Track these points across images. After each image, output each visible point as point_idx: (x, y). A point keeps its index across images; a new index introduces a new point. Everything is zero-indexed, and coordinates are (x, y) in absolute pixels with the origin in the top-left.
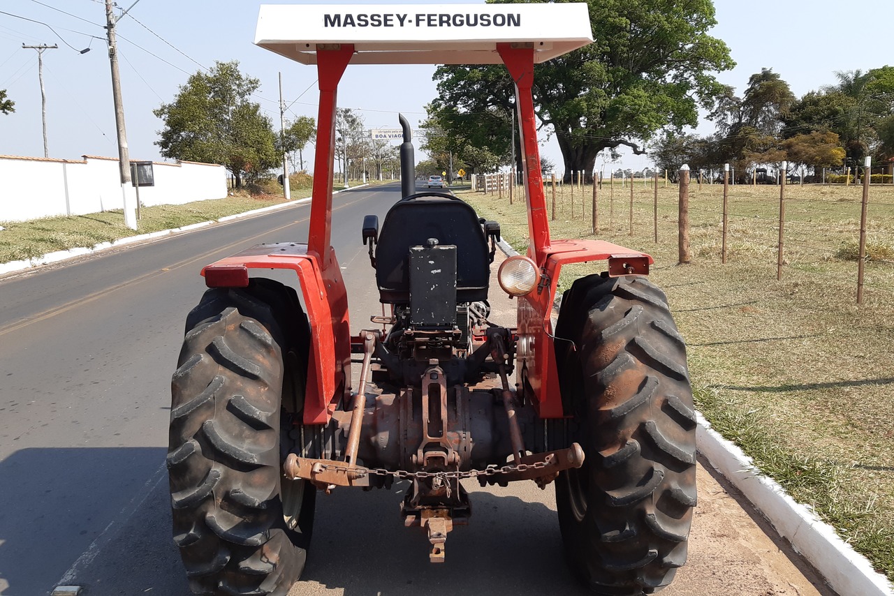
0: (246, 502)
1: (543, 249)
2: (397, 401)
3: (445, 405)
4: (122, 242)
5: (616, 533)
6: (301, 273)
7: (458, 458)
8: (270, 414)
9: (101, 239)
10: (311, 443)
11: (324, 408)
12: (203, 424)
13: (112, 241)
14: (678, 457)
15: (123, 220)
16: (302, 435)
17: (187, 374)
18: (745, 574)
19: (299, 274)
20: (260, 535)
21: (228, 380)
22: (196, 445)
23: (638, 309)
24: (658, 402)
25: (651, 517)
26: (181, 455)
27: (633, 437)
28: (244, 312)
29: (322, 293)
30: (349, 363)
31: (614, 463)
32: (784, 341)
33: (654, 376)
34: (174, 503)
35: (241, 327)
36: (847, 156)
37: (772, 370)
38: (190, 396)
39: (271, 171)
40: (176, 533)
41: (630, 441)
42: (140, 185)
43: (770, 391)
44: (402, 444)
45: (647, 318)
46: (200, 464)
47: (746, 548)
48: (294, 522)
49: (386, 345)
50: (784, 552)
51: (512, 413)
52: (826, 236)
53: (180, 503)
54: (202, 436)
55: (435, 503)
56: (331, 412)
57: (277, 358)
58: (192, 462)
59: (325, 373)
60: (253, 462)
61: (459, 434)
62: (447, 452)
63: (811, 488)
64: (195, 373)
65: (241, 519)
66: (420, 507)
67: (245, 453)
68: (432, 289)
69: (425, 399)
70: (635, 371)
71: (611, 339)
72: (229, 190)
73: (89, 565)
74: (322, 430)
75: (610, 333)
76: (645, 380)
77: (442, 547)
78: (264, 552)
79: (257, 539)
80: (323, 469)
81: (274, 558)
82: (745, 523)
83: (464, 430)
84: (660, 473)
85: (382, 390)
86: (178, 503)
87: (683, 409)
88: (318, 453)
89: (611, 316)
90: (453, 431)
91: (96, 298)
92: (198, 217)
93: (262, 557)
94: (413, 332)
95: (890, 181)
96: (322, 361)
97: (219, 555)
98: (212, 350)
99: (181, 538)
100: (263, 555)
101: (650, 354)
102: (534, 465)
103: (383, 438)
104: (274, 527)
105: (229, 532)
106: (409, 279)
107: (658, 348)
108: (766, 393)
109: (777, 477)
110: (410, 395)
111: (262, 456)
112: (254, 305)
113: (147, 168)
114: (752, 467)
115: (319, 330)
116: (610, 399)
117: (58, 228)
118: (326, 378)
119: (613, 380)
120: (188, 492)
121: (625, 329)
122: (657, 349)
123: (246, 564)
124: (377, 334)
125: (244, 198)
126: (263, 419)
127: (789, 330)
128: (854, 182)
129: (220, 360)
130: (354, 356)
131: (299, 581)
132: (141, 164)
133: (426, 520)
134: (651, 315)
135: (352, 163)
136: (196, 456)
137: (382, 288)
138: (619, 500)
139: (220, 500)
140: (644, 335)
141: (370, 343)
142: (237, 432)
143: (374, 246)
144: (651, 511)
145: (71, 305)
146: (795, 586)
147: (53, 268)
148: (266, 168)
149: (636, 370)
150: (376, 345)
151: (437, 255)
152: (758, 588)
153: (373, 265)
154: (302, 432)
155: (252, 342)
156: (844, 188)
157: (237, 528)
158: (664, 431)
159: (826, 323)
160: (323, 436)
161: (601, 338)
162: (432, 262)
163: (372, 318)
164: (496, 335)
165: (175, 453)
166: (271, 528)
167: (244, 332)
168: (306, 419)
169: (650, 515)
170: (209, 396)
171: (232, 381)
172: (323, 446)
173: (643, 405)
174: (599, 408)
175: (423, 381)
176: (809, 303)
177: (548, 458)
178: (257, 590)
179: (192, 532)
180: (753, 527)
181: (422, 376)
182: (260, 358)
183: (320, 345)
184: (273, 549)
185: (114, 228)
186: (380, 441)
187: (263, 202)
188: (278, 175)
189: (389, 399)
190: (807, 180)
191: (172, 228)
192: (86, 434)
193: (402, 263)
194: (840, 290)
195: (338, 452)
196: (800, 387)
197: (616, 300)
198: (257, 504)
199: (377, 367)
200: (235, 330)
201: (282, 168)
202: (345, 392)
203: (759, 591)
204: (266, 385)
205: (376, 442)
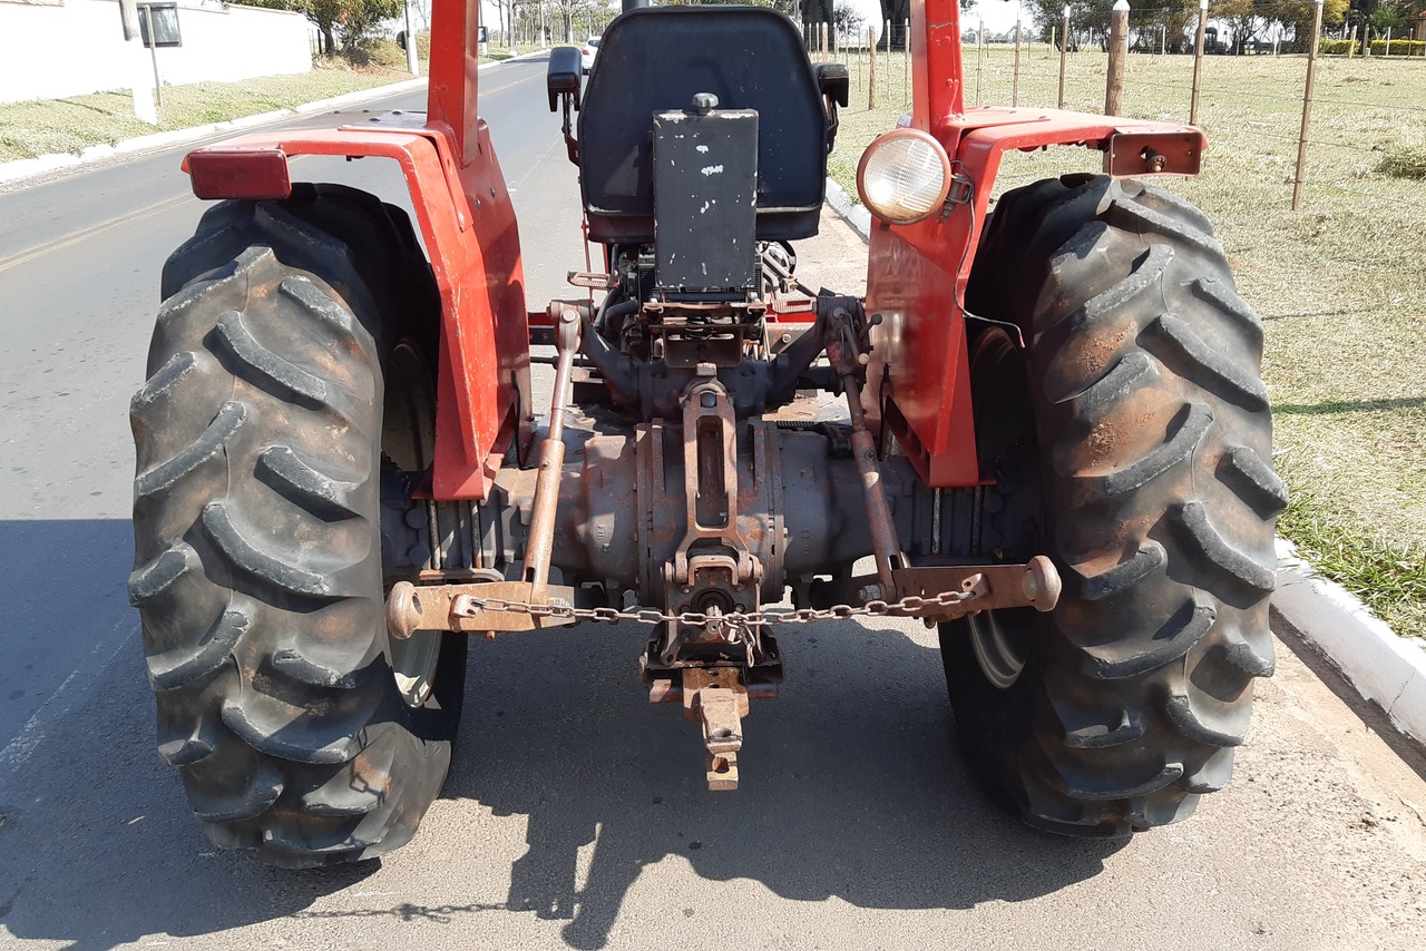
0: (310, 677)
1: (947, 119)
2: (630, 451)
3: (732, 462)
4: (130, 146)
5: (1099, 730)
6: (411, 167)
7: (759, 569)
8: (354, 486)
9: (93, 139)
10: (452, 535)
11: (477, 467)
12: (203, 508)
13: (113, 143)
14: (1247, 578)
15: (131, 107)
16: (434, 521)
17: (162, 401)
18: (1312, 780)
19: (407, 168)
20: (345, 740)
21: (255, 411)
22: (190, 555)
23: (1164, 255)
24: (1208, 459)
25: (1180, 701)
26: (157, 578)
27: (1151, 535)
28: (288, 256)
29: (461, 217)
30: (526, 364)
31: (1106, 592)
32: (1313, 320)
33: (1202, 402)
34: (152, 679)
35: (281, 291)
36: (1352, 7)
37: (1300, 375)
38: (172, 446)
39: (384, 23)
40: (165, 737)
41: (1146, 544)
42: (157, 45)
43: (1302, 413)
44: (643, 541)
45: (1180, 274)
46: (202, 595)
47: (1304, 724)
48: (424, 689)
49: (600, 330)
50: (1378, 731)
51: (873, 477)
52: (1341, 136)
53: (167, 681)
54: (204, 535)
55: (710, 655)
56: (490, 474)
57: (367, 363)
58: (184, 592)
59: (476, 392)
60: (319, 592)
61: (760, 520)
62: (736, 557)
63: (1419, 605)
64: (182, 396)
65: (301, 711)
66: (680, 664)
67: (299, 574)
68: (703, 210)
69: (691, 449)
70: (1159, 392)
71: (1106, 321)
72: (315, 57)
73: (24, 765)
74: (475, 510)
75: (1103, 307)
76: (1184, 412)
77: (731, 757)
78: (356, 770)
79: (339, 748)
80: (476, 609)
81: (379, 780)
82: (1291, 672)
83: (772, 512)
84: (1207, 612)
85: (592, 421)
86: (159, 679)
87: (1263, 474)
88: (467, 555)
89: (1100, 269)
90: (748, 514)
91: (76, 240)
92: (262, 102)
93: (353, 780)
94: (661, 306)
95: (1418, 52)
96: (467, 366)
97: (258, 784)
98: (216, 343)
99: (171, 748)
100: (355, 776)
101: (1194, 355)
102: (939, 599)
103: (603, 527)
104: (378, 718)
105: (276, 740)
106: (651, 188)
107: (1208, 339)
108: (1295, 417)
109: (1351, 583)
110: (657, 440)
111: (341, 577)
112: (311, 242)
113: (169, 14)
114: (1297, 561)
115: (457, 300)
116: (1102, 453)
117: (19, 120)
118: (478, 403)
119: (1108, 412)
120: (181, 656)
121: (1135, 299)
122: (1206, 341)
123: (320, 797)
124: (585, 310)
125: (339, 70)
126: (339, 499)
127: (1319, 299)
128: (1360, 52)
129: (237, 366)
130: (536, 350)
131: (438, 798)
132: (157, 9)
133: (694, 692)
134: (1189, 267)
135: (522, 14)
136: (192, 580)
137: (592, 209)
138: (1113, 667)
139: (253, 673)
140: (1177, 310)
141: (571, 330)
142: (281, 526)
143: (574, 116)
144: (1180, 689)
145: (33, 252)
146: (1415, 807)
147: (10, 189)
148: (375, 19)
149: (1163, 390)
150: (583, 332)
151: (713, 132)
152: (1343, 811)
153: (572, 158)
154: (433, 514)
155: (307, 325)
156: (1346, 61)
157: (293, 727)
158: (1220, 523)
159: (1387, 288)
160: (476, 522)
161: (1084, 318)
162: (703, 149)
163: (571, 276)
164: (838, 312)
165: (149, 571)
166: (370, 723)
167: (289, 302)
168: (440, 489)
169: (1178, 697)
170: (212, 448)
171: (264, 414)
172: (477, 541)
173: (1179, 468)
174: (1075, 472)
175: (685, 410)
176: (1350, 251)
177: (968, 584)
178: (348, 841)
179: (194, 738)
180: (1307, 679)
181: (681, 400)
182: (326, 360)
183: (461, 333)
184: (377, 764)
185: (116, 121)
186: (595, 532)
187: (373, 78)
188: (398, 32)
189: (610, 445)
190: (1285, 48)
191: (217, 121)
192: (36, 494)
193: (636, 153)
194: (1402, 228)
195: (509, 554)
196: (1357, 406)
197: (1111, 235)
198: (333, 680)
199: (582, 375)
200: (270, 297)
201: (402, 20)
202: (521, 424)
203: (1346, 818)
204: (342, 422)
205: (588, 534)
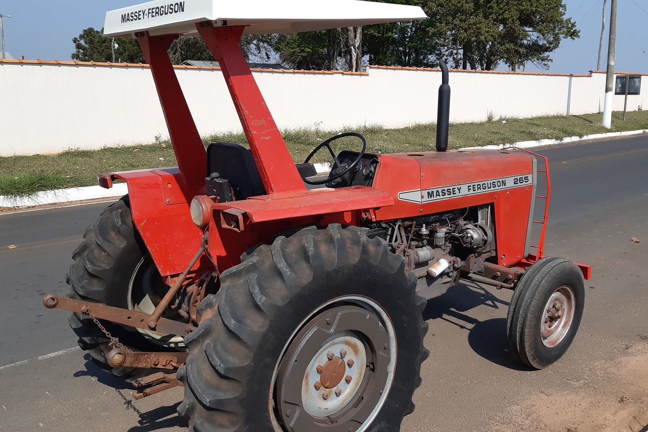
4: (590, 137)
9: (573, 134)
13: (581, 136)
21: (89, 243)
24: (206, 343)
42: (629, 94)
113: (637, 80)
126: (90, 271)
132: (632, 77)
142: (82, 274)
149: (211, 311)
151: (216, 186)
162: (215, 191)
182: (113, 234)
185: (592, 126)
204: (105, 251)
